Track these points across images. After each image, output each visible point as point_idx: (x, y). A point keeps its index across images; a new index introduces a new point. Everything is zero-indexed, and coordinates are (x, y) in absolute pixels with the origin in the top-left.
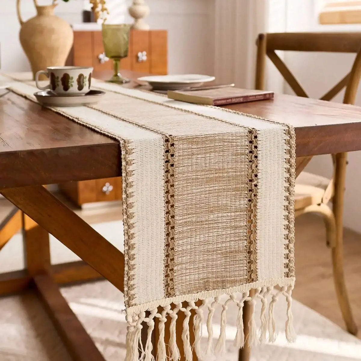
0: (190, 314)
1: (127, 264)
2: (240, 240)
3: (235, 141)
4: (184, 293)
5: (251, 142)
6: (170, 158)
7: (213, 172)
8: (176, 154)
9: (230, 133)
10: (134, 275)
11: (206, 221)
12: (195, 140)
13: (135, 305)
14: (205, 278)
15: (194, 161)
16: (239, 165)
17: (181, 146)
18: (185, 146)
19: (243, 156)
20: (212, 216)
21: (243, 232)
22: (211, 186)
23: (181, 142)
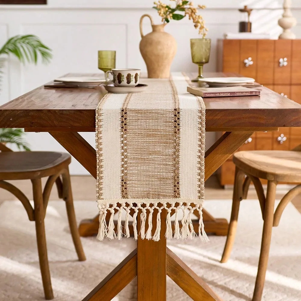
0: (137, 211)
1: (98, 176)
2: (169, 172)
3: (165, 114)
4: (134, 198)
5: (175, 115)
6: (124, 120)
7: (151, 131)
8: (128, 118)
9: (162, 109)
10: (102, 182)
11: (147, 159)
12: (139, 112)
13: (103, 199)
14: (147, 191)
15: (139, 123)
16: (168, 129)
17: (131, 114)
18: (134, 114)
19: (170, 123)
20: (151, 157)
21: (171, 168)
22: (150, 139)
23: (131, 112)
